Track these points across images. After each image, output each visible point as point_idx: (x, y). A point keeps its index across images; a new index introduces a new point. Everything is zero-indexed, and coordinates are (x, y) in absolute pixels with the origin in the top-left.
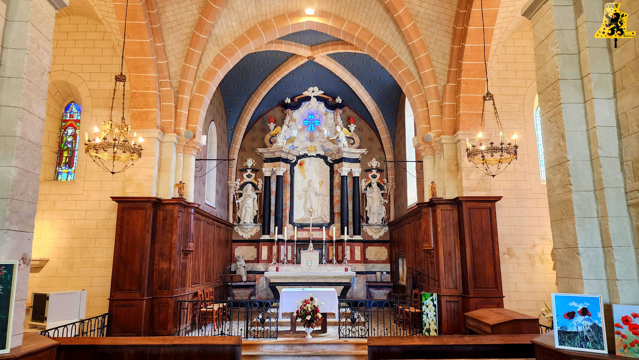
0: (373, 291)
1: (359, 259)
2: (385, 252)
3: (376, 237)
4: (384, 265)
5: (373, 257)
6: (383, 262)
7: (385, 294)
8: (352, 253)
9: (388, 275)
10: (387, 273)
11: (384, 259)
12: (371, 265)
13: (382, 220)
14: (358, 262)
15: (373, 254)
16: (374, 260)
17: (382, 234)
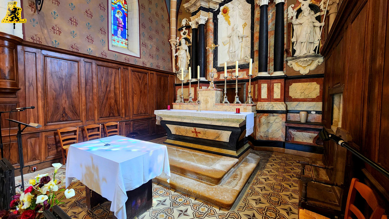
0: (293, 132)
1: (279, 97)
2: (315, 89)
3: (304, 71)
4: (314, 103)
5: (299, 94)
6: (313, 100)
7: (310, 138)
8: (270, 91)
9: (318, 115)
10: (317, 112)
11: (314, 96)
12: (295, 103)
13: (315, 50)
14: (277, 100)
15: (299, 92)
16: (300, 97)
17: (313, 67)
